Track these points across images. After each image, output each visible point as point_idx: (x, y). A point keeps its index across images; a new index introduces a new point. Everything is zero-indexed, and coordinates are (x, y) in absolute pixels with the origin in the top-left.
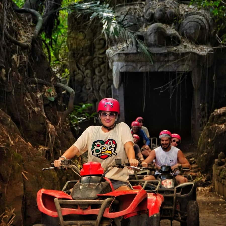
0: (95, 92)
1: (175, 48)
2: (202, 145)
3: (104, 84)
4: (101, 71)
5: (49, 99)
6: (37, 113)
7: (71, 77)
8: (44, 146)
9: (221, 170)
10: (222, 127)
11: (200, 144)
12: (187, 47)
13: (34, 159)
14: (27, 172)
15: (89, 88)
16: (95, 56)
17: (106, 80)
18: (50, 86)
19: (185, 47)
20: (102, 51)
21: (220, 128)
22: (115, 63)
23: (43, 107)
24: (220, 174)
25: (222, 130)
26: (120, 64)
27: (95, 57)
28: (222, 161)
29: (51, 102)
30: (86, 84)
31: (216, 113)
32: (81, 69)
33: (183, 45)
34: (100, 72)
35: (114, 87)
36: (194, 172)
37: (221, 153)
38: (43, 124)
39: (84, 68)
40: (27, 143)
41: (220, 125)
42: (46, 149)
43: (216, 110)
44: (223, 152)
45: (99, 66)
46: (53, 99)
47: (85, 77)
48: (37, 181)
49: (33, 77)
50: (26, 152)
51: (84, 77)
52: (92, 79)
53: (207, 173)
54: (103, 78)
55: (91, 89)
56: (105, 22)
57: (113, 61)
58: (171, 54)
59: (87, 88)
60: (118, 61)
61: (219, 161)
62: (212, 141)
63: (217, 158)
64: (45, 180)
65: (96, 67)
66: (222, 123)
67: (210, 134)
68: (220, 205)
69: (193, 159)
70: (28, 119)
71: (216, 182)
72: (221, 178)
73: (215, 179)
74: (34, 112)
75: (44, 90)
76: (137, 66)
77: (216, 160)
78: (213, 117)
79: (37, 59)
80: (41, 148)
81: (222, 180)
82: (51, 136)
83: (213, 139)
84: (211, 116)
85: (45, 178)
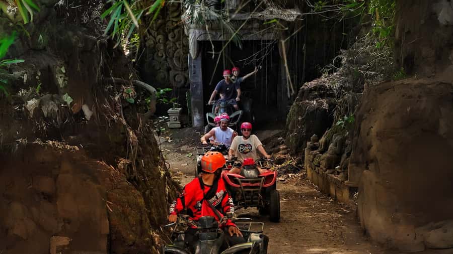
0: (168, 60)
1: (260, 14)
2: (291, 124)
3: (178, 51)
4: (175, 37)
5: (128, 100)
6: (117, 122)
7: (141, 43)
8: (125, 159)
9: (315, 156)
10: (313, 103)
11: (289, 121)
12: (273, 13)
13: (119, 187)
14: (111, 203)
15: (161, 55)
16: (168, 19)
17: (181, 46)
18: (128, 85)
19: (271, 12)
20: (176, 14)
21: (311, 104)
22: (191, 31)
23: (122, 112)
24: (313, 160)
25: (314, 107)
26: (197, 31)
27: (168, 21)
28: (315, 145)
29: (130, 104)
30: (158, 51)
31: (307, 87)
32: (153, 34)
33: (268, 10)
34: (173, 38)
35: (191, 57)
36: (282, 154)
37: (314, 135)
38: (123, 133)
39: (156, 33)
40: (109, 167)
41: (311, 101)
42: (127, 162)
43: (306, 84)
44: (316, 134)
45: (173, 30)
46: (132, 101)
47: (157, 43)
48: (123, 212)
49: (110, 77)
50: (109, 178)
51: (155, 43)
52: (165, 45)
53: (297, 156)
54: (177, 44)
55: (164, 57)
56: (188, 7)
57: (189, 29)
58: (256, 21)
59: (160, 55)
60: (196, 28)
61: (312, 145)
62: (303, 119)
63: (310, 141)
64: (132, 209)
65: (170, 32)
66: (313, 99)
67: (300, 111)
68: (315, 198)
69: (281, 138)
70: (107, 129)
71: (309, 169)
72: (315, 165)
73: (306, 165)
74: (113, 120)
75: (122, 90)
76: (217, 34)
77: (308, 143)
78: (303, 92)
79: (114, 55)
80: (122, 162)
81: (316, 168)
82: (133, 147)
83: (303, 117)
84: (300, 91)
85: (131, 208)
